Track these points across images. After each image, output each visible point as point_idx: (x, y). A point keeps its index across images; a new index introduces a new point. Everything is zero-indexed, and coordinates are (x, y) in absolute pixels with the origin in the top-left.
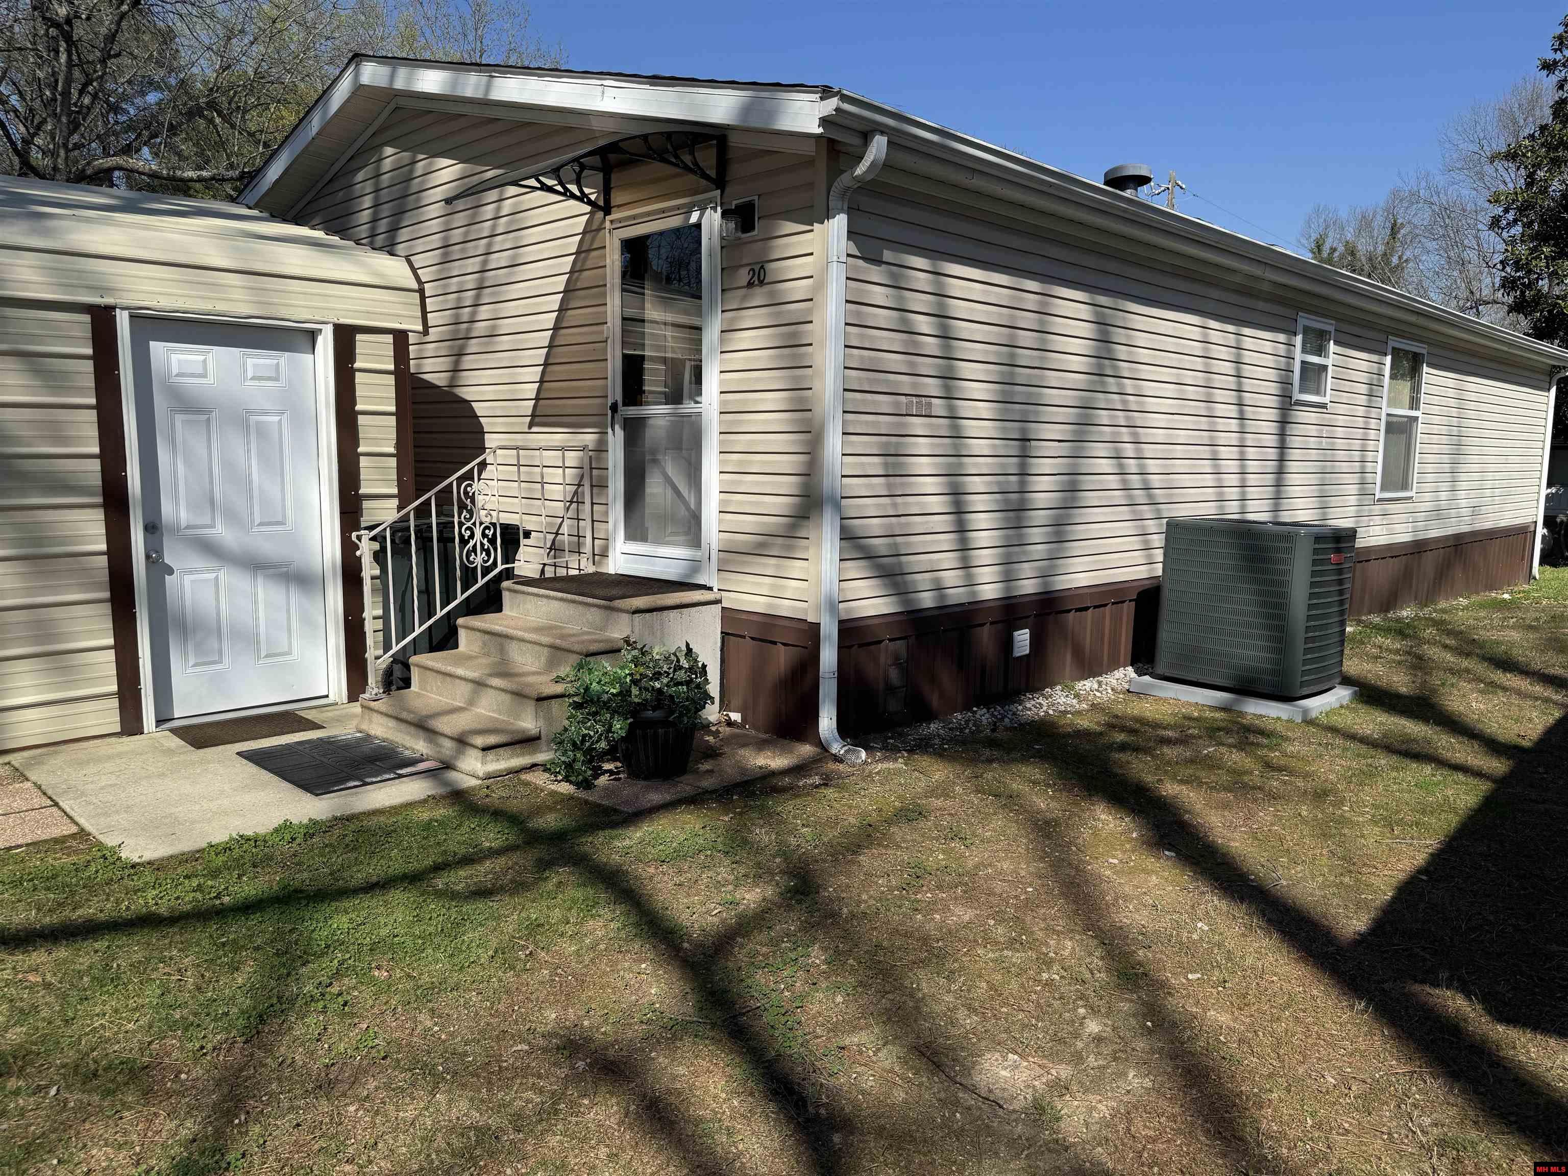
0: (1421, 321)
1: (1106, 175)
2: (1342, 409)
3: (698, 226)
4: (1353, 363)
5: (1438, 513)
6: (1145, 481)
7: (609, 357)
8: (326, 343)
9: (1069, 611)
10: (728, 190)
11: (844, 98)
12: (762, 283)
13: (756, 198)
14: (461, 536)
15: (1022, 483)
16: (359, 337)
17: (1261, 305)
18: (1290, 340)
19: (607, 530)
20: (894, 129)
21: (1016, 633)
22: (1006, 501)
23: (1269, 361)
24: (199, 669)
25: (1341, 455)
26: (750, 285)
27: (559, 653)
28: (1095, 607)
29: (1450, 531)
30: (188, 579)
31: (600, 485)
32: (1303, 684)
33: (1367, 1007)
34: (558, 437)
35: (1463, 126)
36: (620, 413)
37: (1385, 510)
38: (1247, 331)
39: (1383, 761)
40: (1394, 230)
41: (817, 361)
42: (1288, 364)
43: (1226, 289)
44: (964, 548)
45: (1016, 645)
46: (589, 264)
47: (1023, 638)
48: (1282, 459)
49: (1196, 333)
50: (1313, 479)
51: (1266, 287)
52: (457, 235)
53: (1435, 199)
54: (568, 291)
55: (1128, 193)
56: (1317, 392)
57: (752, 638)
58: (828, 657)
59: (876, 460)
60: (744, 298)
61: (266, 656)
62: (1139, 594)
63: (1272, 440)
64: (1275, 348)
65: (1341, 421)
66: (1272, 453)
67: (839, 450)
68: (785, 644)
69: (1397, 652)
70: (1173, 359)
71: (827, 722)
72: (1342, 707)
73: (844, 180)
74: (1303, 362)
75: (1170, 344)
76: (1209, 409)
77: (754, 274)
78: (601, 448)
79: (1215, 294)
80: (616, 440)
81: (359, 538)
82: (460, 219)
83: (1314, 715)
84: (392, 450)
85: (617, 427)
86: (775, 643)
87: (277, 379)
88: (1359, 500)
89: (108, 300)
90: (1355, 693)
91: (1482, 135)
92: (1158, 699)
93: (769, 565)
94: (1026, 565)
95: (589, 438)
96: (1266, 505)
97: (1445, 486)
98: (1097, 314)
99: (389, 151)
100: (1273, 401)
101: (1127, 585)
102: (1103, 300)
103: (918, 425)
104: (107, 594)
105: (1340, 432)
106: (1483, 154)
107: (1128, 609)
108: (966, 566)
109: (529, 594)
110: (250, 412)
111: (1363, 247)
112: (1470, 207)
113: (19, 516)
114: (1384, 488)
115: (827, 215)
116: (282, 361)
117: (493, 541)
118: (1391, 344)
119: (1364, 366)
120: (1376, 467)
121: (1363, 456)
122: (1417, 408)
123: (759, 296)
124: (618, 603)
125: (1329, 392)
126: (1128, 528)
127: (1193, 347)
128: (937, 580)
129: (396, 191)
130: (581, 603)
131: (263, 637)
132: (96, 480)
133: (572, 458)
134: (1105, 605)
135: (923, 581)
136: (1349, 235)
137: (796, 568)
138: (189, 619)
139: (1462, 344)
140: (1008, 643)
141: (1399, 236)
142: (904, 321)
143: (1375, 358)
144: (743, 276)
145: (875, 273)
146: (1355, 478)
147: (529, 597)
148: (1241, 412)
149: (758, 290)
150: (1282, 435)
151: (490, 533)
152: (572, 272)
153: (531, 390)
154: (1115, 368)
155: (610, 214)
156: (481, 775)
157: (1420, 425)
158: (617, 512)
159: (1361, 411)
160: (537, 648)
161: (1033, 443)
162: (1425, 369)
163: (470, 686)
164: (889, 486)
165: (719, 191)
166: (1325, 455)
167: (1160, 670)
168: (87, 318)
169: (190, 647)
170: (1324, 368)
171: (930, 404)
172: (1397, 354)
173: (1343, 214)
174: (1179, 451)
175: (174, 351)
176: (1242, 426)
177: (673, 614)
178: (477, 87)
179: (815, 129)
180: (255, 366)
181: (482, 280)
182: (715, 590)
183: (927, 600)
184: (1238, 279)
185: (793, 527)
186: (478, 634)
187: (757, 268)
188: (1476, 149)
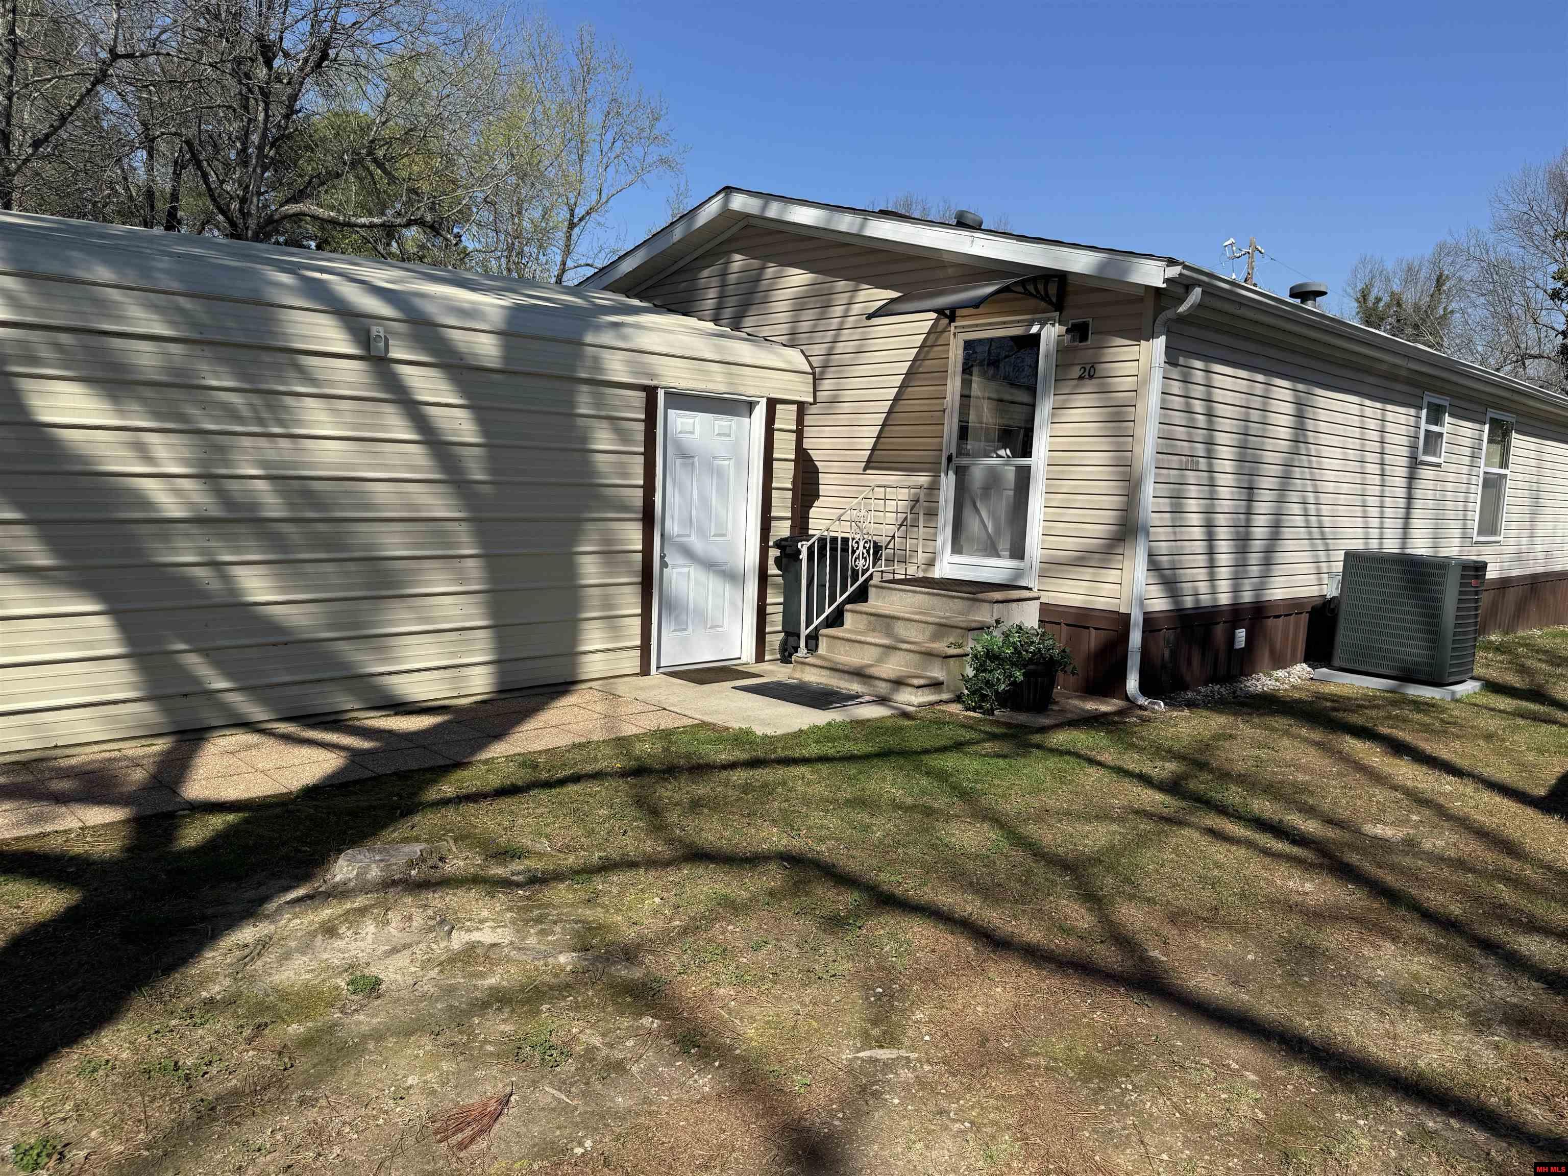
0: (1516, 397)
1: (1291, 289)
2: (1453, 468)
3: (1037, 336)
4: (1462, 431)
5: (1519, 557)
6: (1320, 522)
7: (946, 422)
8: (760, 411)
9: (1269, 617)
10: (1063, 314)
11: (1186, 267)
12: (1091, 377)
13: (1091, 320)
14: (853, 547)
15: (1248, 520)
16: (778, 406)
17: (1399, 387)
18: (1418, 413)
19: (935, 547)
20: (1208, 284)
21: (1237, 631)
22: (1237, 533)
23: (1403, 430)
24: (674, 634)
25: (1450, 505)
26: (1081, 378)
27: (943, 628)
28: (1286, 615)
29: (1528, 572)
30: (674, 571)
31: (932, 514)
32: (1451, 674)
33: (1561, 817)
34: (892, 478)
35: (1513, 187)
36: (954, 462)
37: (1479, 551)
38: (1389, 407)
39: (1521, 722)
40: (1440, 281)
41: (1138, 432)
42: (1416, 432)
43: (1380, 376)
44: (1212, 566)
45: (1237, 640)
46: (931, 355)
47: (1241, 634)
48: (1409, 508)
49: (1355, 409)
50: (1429, 524)
51: (1404, 373)
52: (805, 326)
53: (1485, 256)
54: (910, 374)
55: (1309, 306)
56: (1434, 455)
57: (1067, 625)
58: (1136, 638)
59: (1167, 500)
60: (1076, 386)
61: (710, 628)
62: (1313, 608)
63: (1402, 492)
64: (1407, 420)
65: (1451, 477)
66: (1402, 503)
67: (1151, 493)
68: (1095, 629)
69: (1502, 662)
70: (1340, 430)
71: (1132, 684)
72: (1475, 693)
73: (1169, 314)
74: (1426, 431)
75: (1339, 418)
76: (1362, 467)
77: (1085, 371)
78: (933, 488)
79: (1371, 380)
80: (948, 482)
81: (802, 546)
82: (809, 314)
83: (1458, 696)
84: (790, 486)
85: (951, 473)
86: (1088, 628)
87: (729, 435)
88: (1462, 542)
89: (654, 383)
90: (1483, 685)
91: (1531, 197)
92: (1336, 684)
93: (1088, 573)
94: (1246, 581)
95: (923, 479)
96: (1428, 543)
97: (1526, 533)
98: (1296, 397)
99: (738, 257)
100: (1404, 461)
101: (1305, 600)
102: (1300, 387)
103: (1191, 477)
104: (639, 579)
105: (1450, 486)
106: (1532, 214)
107: (1305, 617)
108: (1212, 579)
109: (895, 589)
110: (715, 458)
111: (1409, 297)
112: (1517, 264)
113: (601, 525)
114: (1480, 533)
115: (1151, 335)
116: (733, 424)
117: (868, 552)
118: (1489, 415)
119: (1469, 433)
120: (1474, 516)
121: (1465, 506)
122: (1506, 467)
123: (1090, 386)
124: (980, 596)
125: (1443, 454)
126: (1307, 556)
127: (1353, 420)
128: (1196, 588)
129: (743, 288)
130: (944, 596)
131: (710, 615)
132: (639, 503)
133: (904, 494)
134: (1291, 615)
135: (1187, 587)
136: (1395, 286)
137: (1112, 575)
138: (673, 599)
139: (1542, 414)
140: (1231, 638)
141: (1445, 288)
142: (1188, 404)
143: (1477, 426)
144: (1076, 372)
145: (1175, 373)
146: (1459, 524)
147: (894, 592)
148: (1383, 470)
149: (1087, 382)
150: (1410, 488)
151: (867, 545)
152: (914, 361)
153: (869, 443)
154: (1305, 436)
155: (954, 321)
156: (916, 704)
157: (1508, 482)
158: (945, 535)
159: (1465, 469)
160: (923, 625)
161: (1255, 491)
162: (1514, 435)
163: (879, 650)
164: (1173, 519)
165: (1058, 313)
166: (1439, 504)
167: (1336, 663)
168: (643, 394)
169: (673, 618)
170: (1441, 435)
171: (1198, 462)
172: (1495, 424)
173: (1390, 266)
174: (1343, 499)
175: (678, 415)
176: (1383, 480)
177: (1014, 605)
178: (852, 224)
179: (1160, 284)
180: (720, 426)
181: (828, 361)
182: (1036, 590)
183: (1189, 602)
184: (1384, 367)
185: (1111, 546)
186: (865, 616)
187: (1088, 367)
188: (1525, 210)
